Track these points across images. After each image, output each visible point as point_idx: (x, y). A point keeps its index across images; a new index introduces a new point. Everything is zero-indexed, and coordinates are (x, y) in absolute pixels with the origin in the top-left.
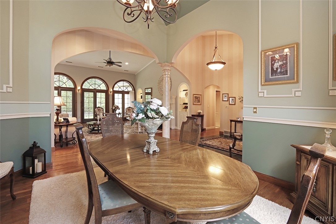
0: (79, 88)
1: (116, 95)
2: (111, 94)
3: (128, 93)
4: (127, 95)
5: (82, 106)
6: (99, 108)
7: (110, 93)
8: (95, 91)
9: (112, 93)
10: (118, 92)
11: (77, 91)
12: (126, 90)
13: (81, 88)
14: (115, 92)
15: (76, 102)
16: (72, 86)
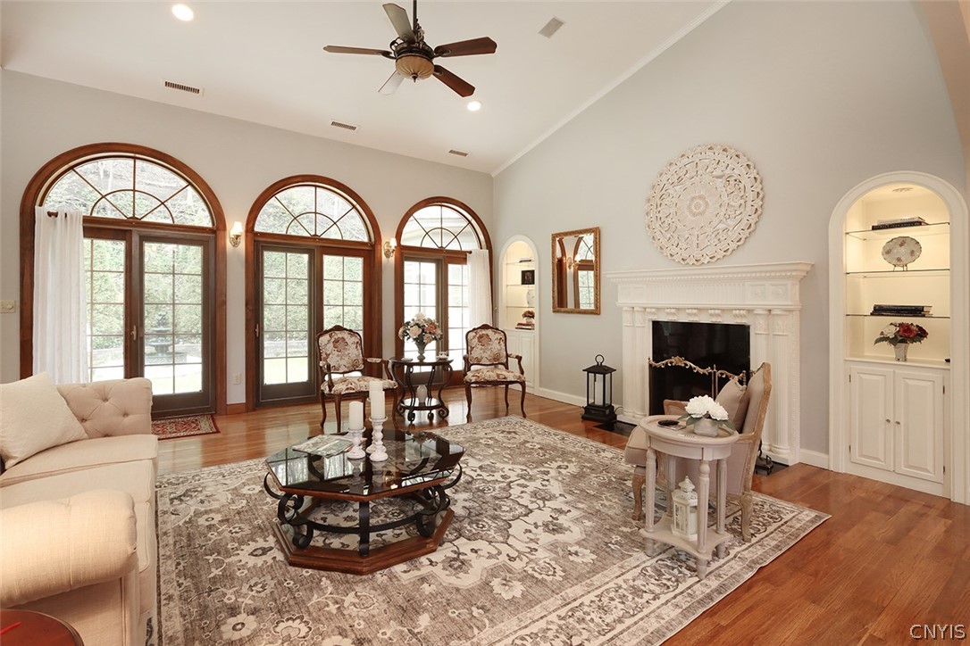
0: (236, 227)
1: (411, 268)
2: (388, 262)
3: (461, 257)
4: (459, 266)
5: (253, 323)
6: (339, 334)
7: (384, 256)
8: (317, 248)
9: (392, 259)
10: (419, 254)
11: (229, 245)
12: (454, 246)
13: (247, 231)
14: (408, 253)
15: (224, 303)
16: (203, 219)
